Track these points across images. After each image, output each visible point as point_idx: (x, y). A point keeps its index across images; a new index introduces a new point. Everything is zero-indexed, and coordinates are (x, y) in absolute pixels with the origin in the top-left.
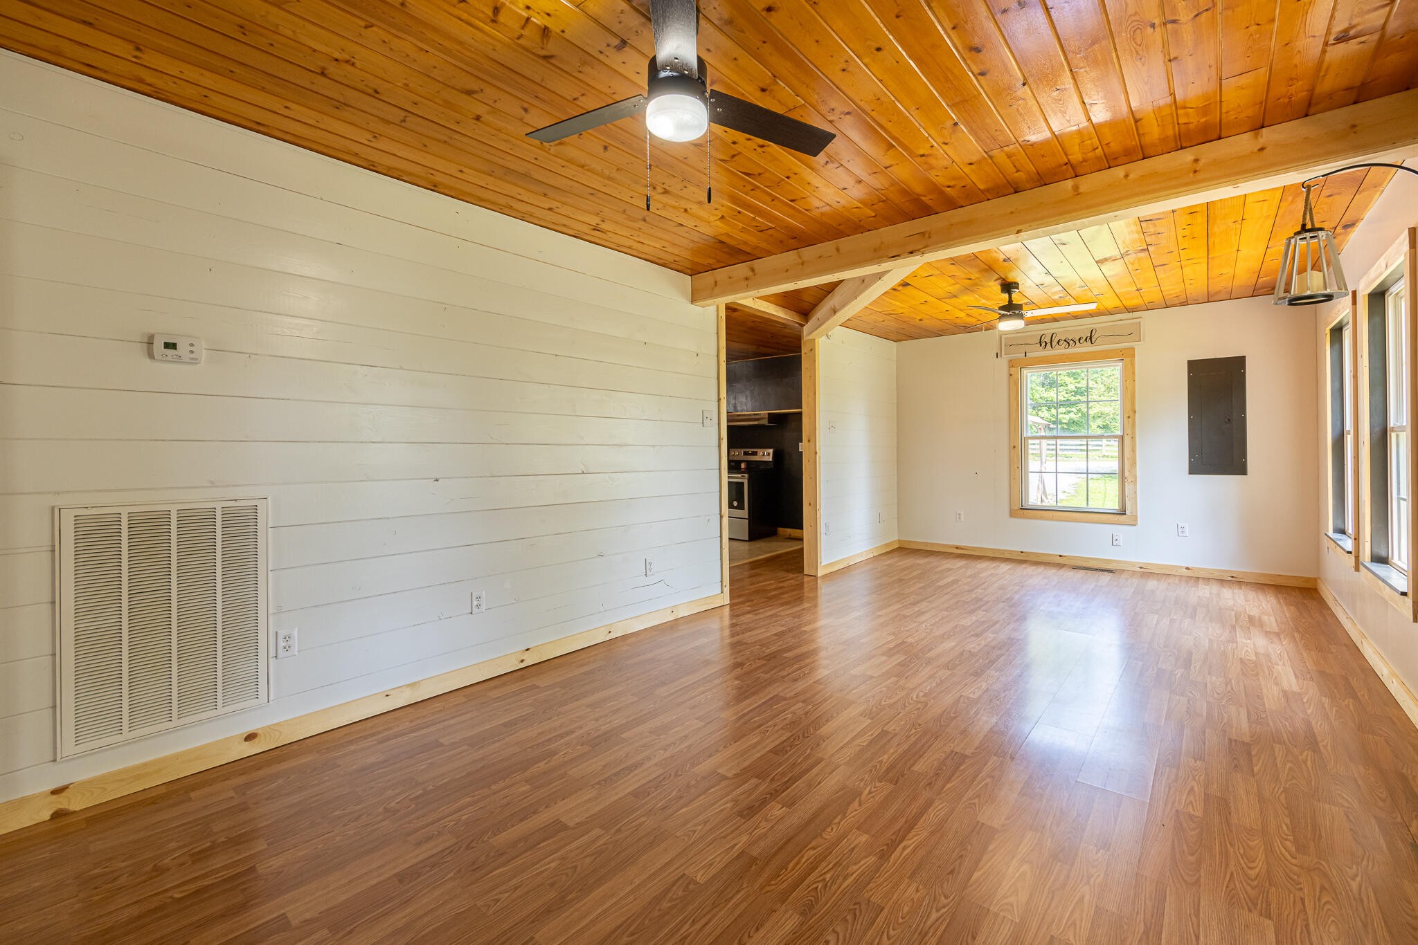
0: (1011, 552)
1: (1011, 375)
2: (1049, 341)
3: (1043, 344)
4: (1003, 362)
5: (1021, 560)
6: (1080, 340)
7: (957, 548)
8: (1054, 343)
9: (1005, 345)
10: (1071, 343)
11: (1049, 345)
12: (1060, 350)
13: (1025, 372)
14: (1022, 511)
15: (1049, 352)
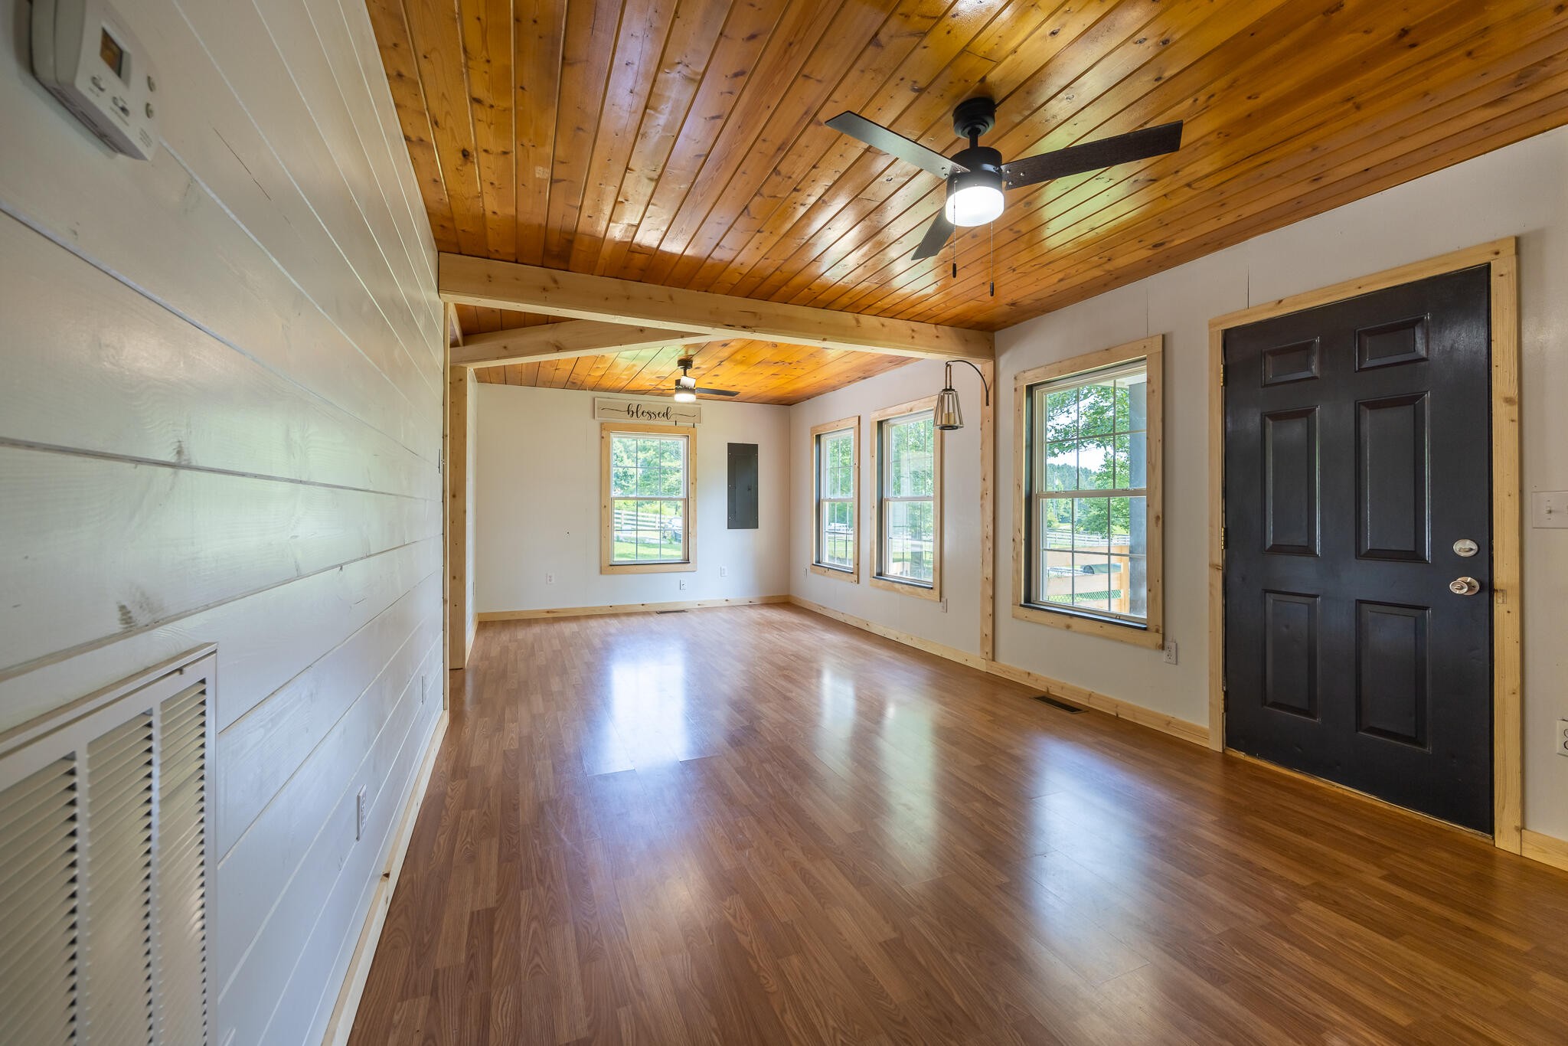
0: (601, 608)
1: (603, 438)
2: (635, 411)
3: (631, 413)
4: (594, 425)
5: (614, 614)
6: (659, 414)
7: (548, 612)
8: (640, 414)
9: (598, 408)
10: (653, 415)
11: (635, 414)
12: (643, 421)
13: (612, 435)
14: (611, 567)
15: (634, 421)
